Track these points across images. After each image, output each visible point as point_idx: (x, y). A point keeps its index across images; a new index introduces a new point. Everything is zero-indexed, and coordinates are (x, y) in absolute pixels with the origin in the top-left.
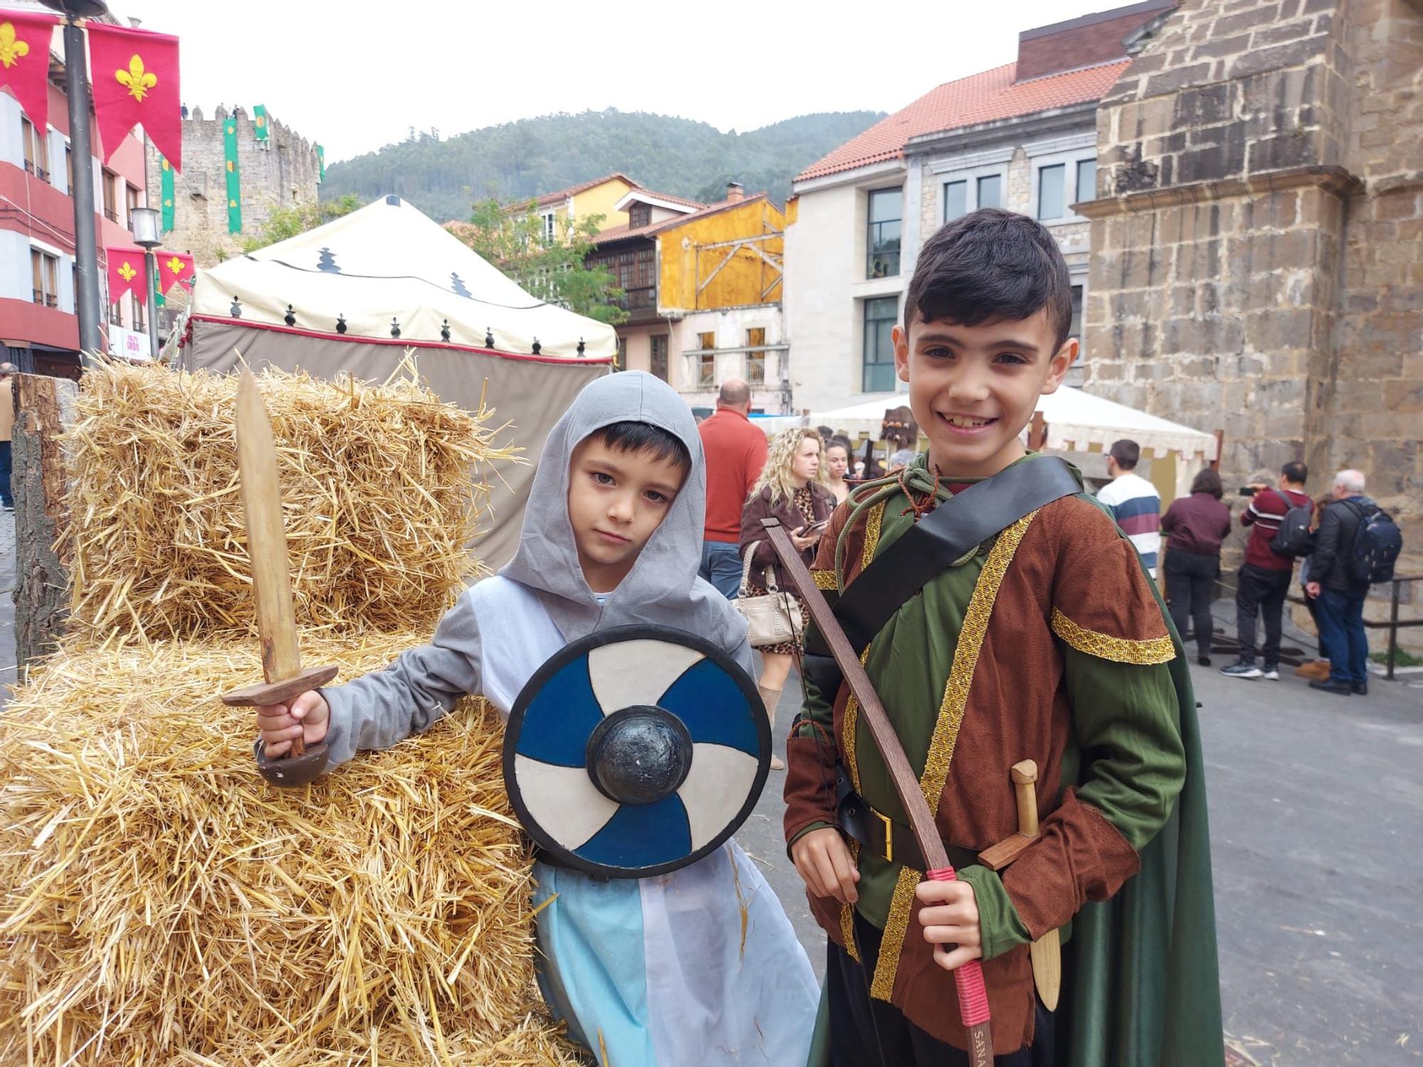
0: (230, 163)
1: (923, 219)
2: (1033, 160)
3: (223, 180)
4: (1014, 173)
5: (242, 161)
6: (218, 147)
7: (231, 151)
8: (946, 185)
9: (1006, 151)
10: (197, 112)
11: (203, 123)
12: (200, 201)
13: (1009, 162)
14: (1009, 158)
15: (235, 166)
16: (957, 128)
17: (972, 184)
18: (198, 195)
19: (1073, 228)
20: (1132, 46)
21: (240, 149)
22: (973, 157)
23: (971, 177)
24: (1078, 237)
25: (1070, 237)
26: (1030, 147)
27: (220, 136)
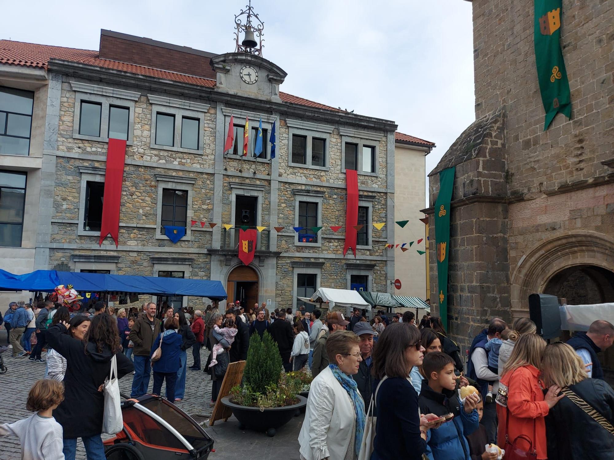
1: (60, 120)
2: (153, 106)
4: (139, 110)
8: (82, 101)
9: (135, 94)
13: (136, 101)
14: (137, 99)
16: (97, 67)
17: (105, 107)
19: (180, 155)
20: (217, 63)
22: (109, 90)
23: (106, 103)
24: (183, 161)
25: (178, 160)
26: (153, 97)
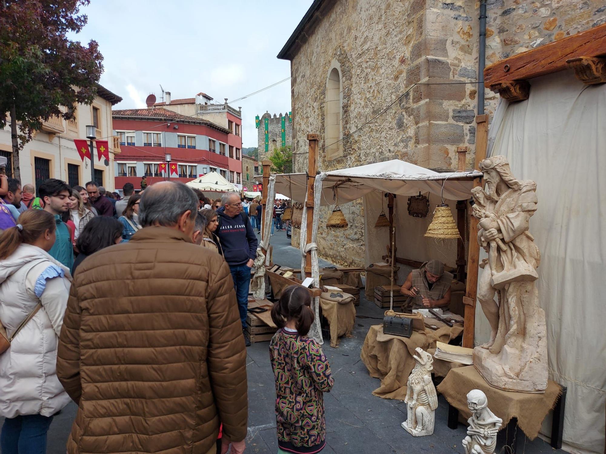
0: (283, 130)
3: (281, 135)
5: (286, 129)
6: (280, 125)
7: (283, 127)
10: (275, 115)
11: (276, 119)
12: (275, 142)
15: (284, 131)
18: (274, 140)
21: (286, 125)
27: (280, 122)
